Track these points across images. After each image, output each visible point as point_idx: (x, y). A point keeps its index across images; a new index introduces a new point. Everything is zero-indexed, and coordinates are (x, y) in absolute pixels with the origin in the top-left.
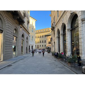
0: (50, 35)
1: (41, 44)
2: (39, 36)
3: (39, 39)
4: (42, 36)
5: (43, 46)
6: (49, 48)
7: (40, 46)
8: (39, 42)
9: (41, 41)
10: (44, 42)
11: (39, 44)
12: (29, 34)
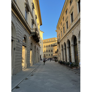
0: (57, 45)
1: (48, 53)
2: (46, 46)
3: (45, 48)
4: (48, 45)
5: (49, 55)
6: (55, 57)
7: (47, 55)
8: (46, 51)
9: (48, 51)
10: (50, 51)
11: (46, 54)
12: (40, 46)
